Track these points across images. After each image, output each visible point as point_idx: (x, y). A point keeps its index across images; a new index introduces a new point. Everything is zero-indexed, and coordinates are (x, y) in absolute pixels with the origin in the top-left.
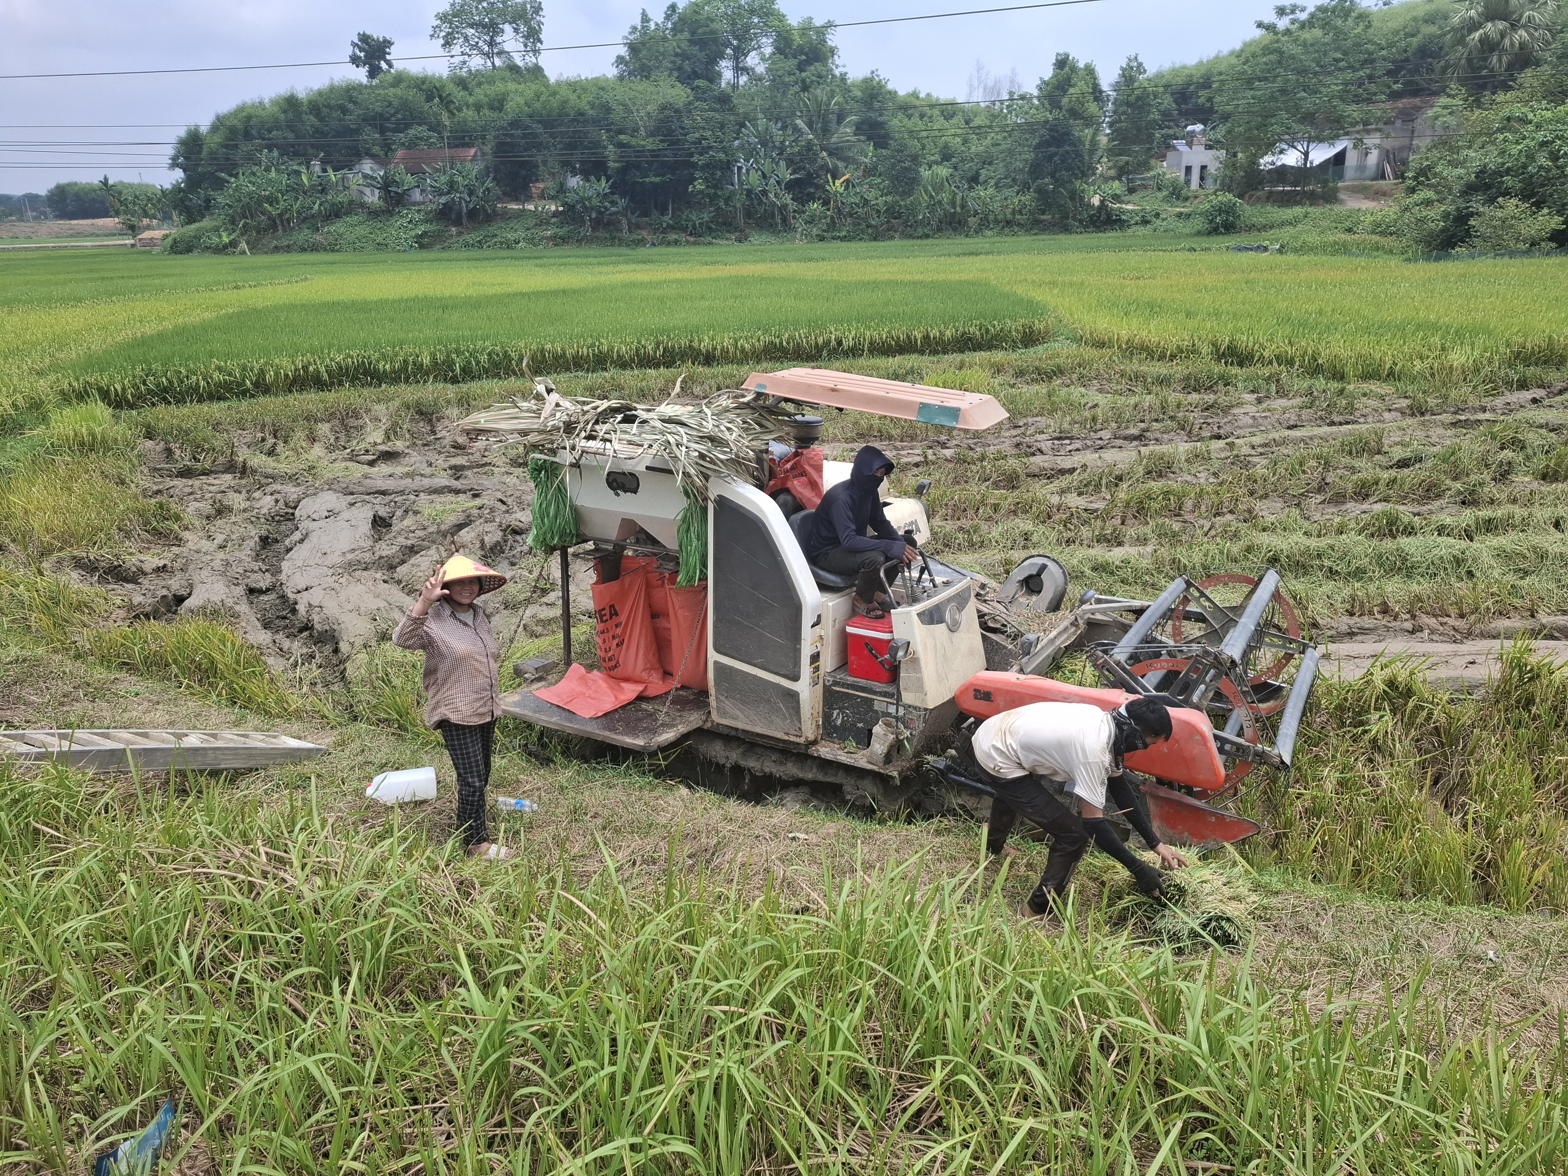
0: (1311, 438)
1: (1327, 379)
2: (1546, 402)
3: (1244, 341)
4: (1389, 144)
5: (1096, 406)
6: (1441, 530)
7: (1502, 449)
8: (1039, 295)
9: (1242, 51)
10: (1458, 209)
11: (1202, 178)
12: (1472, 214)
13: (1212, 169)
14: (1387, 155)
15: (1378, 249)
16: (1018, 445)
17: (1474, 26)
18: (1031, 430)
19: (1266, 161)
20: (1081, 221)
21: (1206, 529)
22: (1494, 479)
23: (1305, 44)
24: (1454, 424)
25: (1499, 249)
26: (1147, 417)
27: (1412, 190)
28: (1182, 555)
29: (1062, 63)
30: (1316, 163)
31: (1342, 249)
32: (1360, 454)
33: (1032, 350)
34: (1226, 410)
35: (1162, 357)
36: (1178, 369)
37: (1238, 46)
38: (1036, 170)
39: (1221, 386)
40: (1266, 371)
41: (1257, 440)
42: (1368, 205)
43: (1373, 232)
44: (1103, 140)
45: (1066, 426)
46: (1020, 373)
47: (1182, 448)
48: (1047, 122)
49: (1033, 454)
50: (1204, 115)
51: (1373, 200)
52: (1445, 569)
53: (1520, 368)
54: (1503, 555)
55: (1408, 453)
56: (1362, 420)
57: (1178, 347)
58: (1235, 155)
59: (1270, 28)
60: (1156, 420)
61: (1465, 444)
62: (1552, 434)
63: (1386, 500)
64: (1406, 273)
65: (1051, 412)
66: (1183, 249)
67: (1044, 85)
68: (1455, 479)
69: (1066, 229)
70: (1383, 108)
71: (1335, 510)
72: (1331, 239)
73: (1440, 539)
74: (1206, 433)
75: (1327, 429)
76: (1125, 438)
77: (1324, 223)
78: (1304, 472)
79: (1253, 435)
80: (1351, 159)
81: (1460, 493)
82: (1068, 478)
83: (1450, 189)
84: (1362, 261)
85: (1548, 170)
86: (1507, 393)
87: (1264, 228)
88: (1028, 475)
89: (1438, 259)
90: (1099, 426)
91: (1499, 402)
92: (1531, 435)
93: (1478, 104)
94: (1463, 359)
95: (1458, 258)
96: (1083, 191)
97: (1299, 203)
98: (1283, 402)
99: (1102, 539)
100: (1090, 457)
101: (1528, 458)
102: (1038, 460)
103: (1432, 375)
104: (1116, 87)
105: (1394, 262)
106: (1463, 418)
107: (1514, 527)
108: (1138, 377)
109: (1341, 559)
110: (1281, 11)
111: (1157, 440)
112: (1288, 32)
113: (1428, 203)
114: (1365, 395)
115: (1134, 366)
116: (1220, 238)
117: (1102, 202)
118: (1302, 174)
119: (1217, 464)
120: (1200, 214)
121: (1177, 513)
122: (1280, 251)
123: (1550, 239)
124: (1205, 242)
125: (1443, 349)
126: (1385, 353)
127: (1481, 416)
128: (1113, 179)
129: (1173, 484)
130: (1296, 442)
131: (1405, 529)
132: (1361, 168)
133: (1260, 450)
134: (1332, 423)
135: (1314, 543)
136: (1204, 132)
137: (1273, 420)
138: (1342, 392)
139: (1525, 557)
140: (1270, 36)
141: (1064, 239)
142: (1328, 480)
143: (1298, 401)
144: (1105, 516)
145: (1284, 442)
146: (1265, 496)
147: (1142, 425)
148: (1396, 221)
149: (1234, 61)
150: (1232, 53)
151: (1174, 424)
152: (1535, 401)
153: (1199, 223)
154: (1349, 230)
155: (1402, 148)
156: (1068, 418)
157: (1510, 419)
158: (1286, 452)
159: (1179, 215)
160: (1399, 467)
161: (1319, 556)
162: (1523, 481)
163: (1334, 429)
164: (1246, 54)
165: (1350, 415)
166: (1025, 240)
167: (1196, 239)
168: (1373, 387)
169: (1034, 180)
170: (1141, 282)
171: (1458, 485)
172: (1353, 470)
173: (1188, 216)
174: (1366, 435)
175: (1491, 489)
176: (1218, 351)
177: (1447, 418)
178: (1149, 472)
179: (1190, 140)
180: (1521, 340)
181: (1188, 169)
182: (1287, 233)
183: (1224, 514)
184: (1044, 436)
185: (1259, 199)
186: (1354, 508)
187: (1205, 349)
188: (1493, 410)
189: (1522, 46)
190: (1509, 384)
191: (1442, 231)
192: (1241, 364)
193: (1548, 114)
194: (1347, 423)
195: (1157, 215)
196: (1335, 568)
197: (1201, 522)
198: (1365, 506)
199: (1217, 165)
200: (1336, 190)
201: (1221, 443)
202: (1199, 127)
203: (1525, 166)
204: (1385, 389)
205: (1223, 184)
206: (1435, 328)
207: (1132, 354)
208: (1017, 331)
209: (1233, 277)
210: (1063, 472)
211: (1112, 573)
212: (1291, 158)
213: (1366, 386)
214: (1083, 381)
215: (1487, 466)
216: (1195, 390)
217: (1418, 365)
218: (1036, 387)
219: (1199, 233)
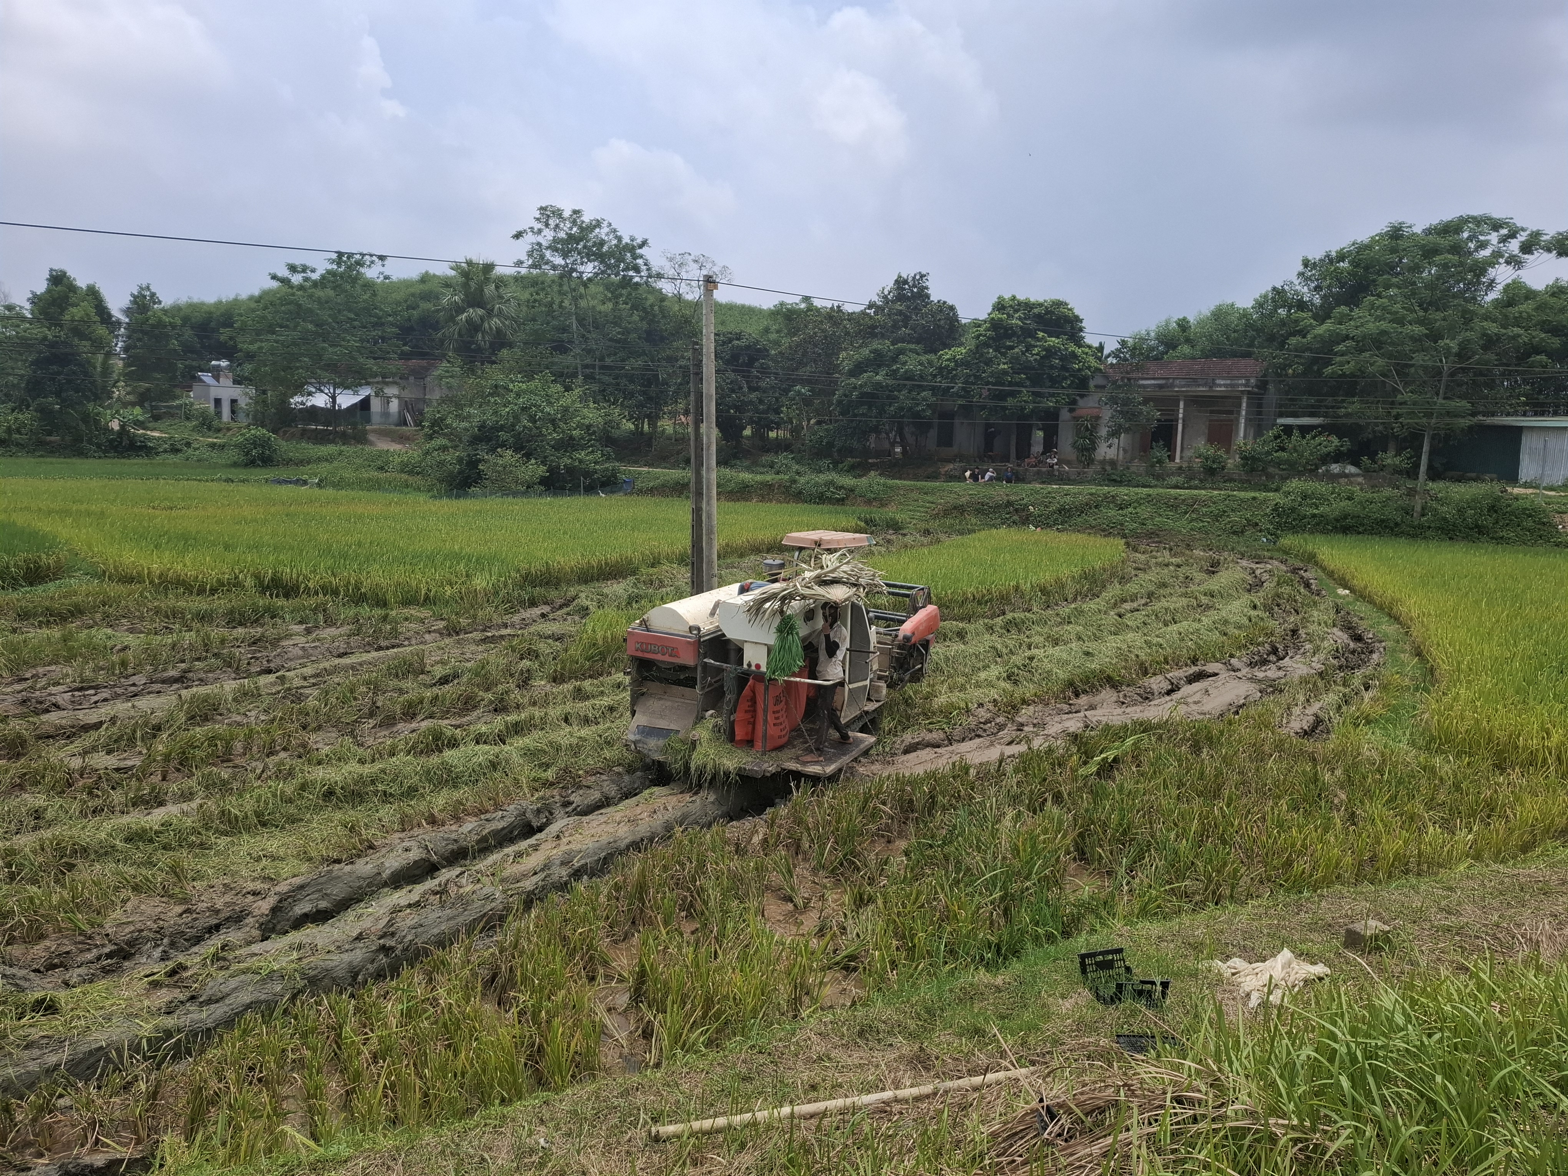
0: (361, 664)
1: (371, 607)
2: (551, 616)
3: (287, 573)
4: (407, 394)
5: (125, 648)
6: (479, 739)
7: (521, 659)
8: (45, 526)
9: (260, 297)
10: (469, 455)
11: (233, 412)
12: (480, 461)
13: (243, 403)
14: (405, 405)
15: (407, 486)
16: (24, 702)
17: (460, 310)
18: (42, 682)
19: (296, 400)
20: (99, 446)
21: (258, 771)
22: (518, 686)
23: (319, 300)
24: (484, 640)
25: (505, 489)
26: (187, 657)
27: (430, 437)
28: (232, 805)
29: (58, 279)
30: (344, 406)
31: (375, 485)
32: (405, 676)
33: (40, 588)
34: (275, 643)
35: (201, 591)
36: (221, 603)
37: (257, 293)
38: (35, 387)
39: (267, 619)
40: (312, 602)
41: (308, 671)
42: (394, 447)
43: (402, 471)
44: (118, 364)
45: (88, 673)
46: (24, 615)
47: (230, 686)
48: (45, 338)
49: (47, 711)
50: (227, 352)
51: (399, 443)
52: (485, 774)
53: (529, 589)
54: (529, 754)
55: (447, 670)
56: (406, 643)
57: (219, 580)
58: (264, 392)
59: (285, 281)
60: (198, 659)
61: (492, 659)
62: (557, 643)
63: (431, 716)
64: (434, 509)
65: (68, 660)
66: (220, 479)
67: (35, 300)
68: (487, 690)
69: (81, 453)
70: (395, 365)
71: (387, 733)
72: (366, 475)
73: (477, 748)
74: (255, 669)
75: (374, 654)
76: (163, 682)
77: (358, 461)
78: (355, 699)
79: (304, 666)
80: (376, 405)
81: (491, 702)
82: (94, 734)
83: (460, 439)
84: (395, 497)
85: (530, 429)
86: (522, 610)
87: (301, 463)
88: (39, 737)
89: (458, 497)
90: (130, 671)
91: (516, 618)
92: (542, 645)
93: (473, 371)
94: (484, 584)
95: (474, 496)
96: (98, 414)
97: (332, 442)
98: (332, 631)
99: (137, 802)
100: (121, 707)
101: (542, 665)
102: (53, 717)
103: (462, 598)
104: (127, 312)
105: (422, 498)
106: (490, 634)
107: (535, 726)
108: (175, 614)
109: (393, 781)
110: (293, 268)
111: (201, 680)
112: (301, 287)
113: (444, 448)
114: (406, 619)
115: (171, 601)
116: (257, 471)
117: (123, 427)
118: (332, 414)
119: (268, 700)
120: (235, 446)
121: (226, 758)
122: (319, 485)
123: (540, 483)
124: (242, 473)
125: (467, 576)
126: (420, 581)
127: (504, 632)
128: (133, 404)
129: (219, 727)
130: (345, 668)
131: (449, 743)
132: (386, 414)
133: (312, 681)
134: (380, 648)
135: (367, 770)
136: (229, 368)
137: (323, 648)
138: (385, 618)
139: (545, 752)
140: (286, 289)
141: (79, 463)
142: (379, 704)
143: (345, 629)
144: (143, 774)
145: (335, 670)
146: (319, 728)
147: (183, 666)
148: (420, 462)
149: (253, 305)
150: (251, 298)
151: (219, 662)
152: (543, 615)
153: (233, 455)
154: (381, 468)
155: (418, 400)
156: (91, 664)
157: (525, 632)
158: (337, 680)
159: (213, 446)
160: (442, 684)
161: (373, 782)
162: (540, 684)
163: (382, 653)
164: (263, 300)
165: (395, 639)
166: (27, 462)
167: (233, 470)
168: (413, 612)
169: (34, 400)
170: (174, 513)
171: (490, 696)
172: (401, 691)
173: (222, 447)
174: (409, 657)
175: (516, 695)
176: (261, 583)
177: (477, 635)
178: (193, 717)
179: (217, 373)
180: (527, 566)
181: (218, 402)
182: (324, 469)
183: (277, 753)
184: (60, 688)
185: (293, 436)
186: (404, 728)
187: (249, 582)
188: (513, 626)
189: (499, 330)
190: (522, 603)
191: (459, 473)
192: (287, 596)
193: (524, 386)
194: (393, 647)
195: (188, 445)
196: (389, 791)
197: (254, 764)
198: (414, 725)
199: (248, 400)
200: (365, 433)
201: (271, 678)
202: (224, 363)
203: (513, 425)
204: (425, 613)
205: (255, 418)
206: (457, 557)
207: (166, 589)
208: (16, 566)
209: (273, 510)
210: (87, 728)
211: (151, 841)
212: (320, 400)
213: (406, 611)
214: (110, 621)
215: (512, 675)
216: (241, 624)
217: (449, 591)
218: (45, 632)
219: (235, 465)
